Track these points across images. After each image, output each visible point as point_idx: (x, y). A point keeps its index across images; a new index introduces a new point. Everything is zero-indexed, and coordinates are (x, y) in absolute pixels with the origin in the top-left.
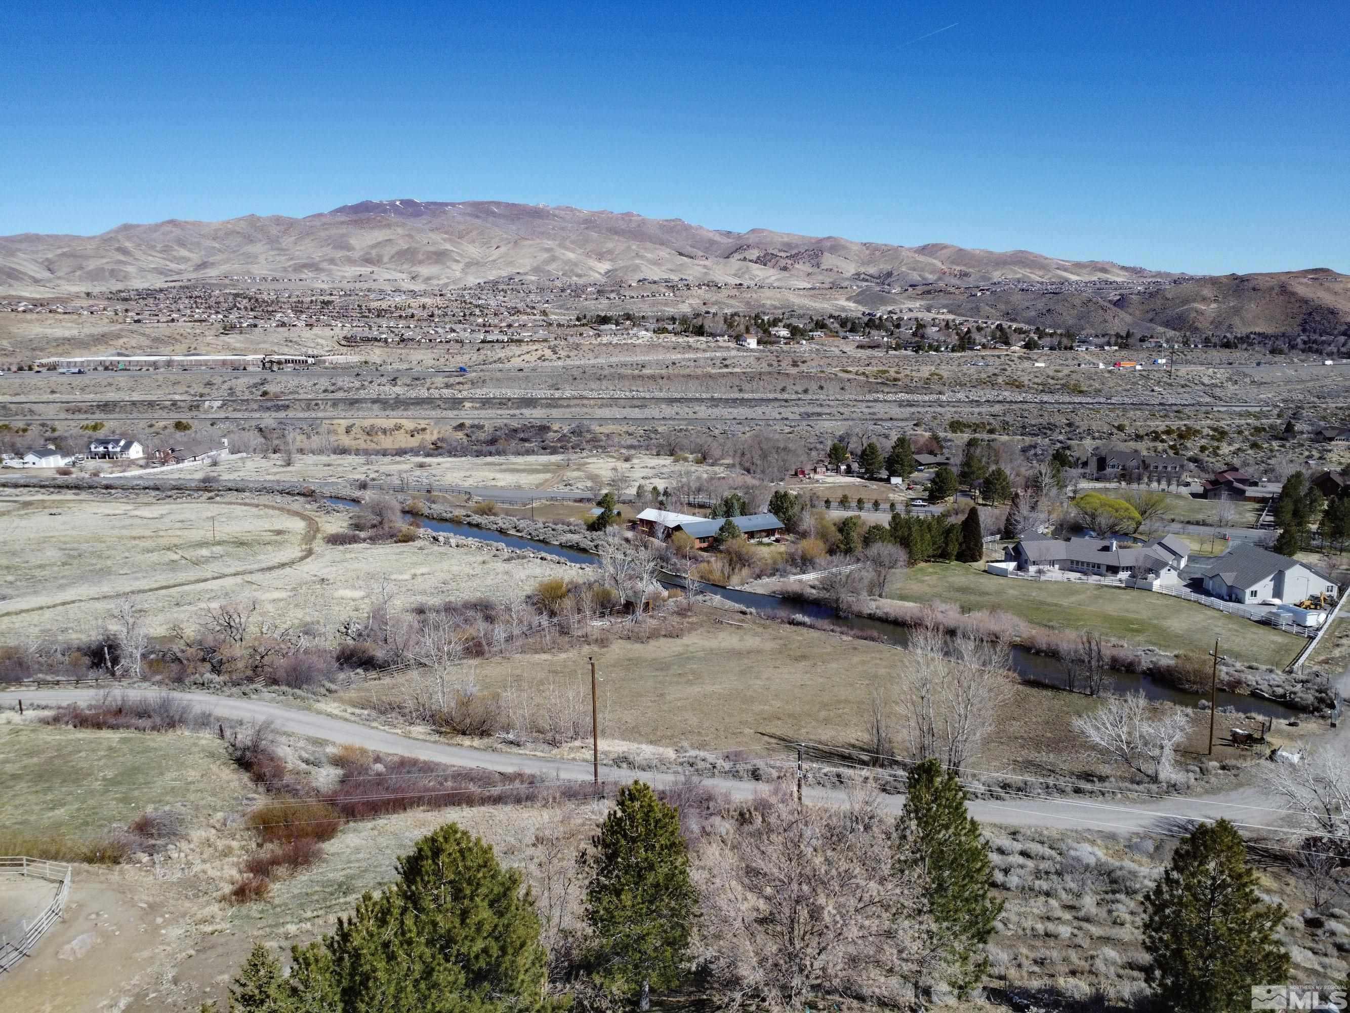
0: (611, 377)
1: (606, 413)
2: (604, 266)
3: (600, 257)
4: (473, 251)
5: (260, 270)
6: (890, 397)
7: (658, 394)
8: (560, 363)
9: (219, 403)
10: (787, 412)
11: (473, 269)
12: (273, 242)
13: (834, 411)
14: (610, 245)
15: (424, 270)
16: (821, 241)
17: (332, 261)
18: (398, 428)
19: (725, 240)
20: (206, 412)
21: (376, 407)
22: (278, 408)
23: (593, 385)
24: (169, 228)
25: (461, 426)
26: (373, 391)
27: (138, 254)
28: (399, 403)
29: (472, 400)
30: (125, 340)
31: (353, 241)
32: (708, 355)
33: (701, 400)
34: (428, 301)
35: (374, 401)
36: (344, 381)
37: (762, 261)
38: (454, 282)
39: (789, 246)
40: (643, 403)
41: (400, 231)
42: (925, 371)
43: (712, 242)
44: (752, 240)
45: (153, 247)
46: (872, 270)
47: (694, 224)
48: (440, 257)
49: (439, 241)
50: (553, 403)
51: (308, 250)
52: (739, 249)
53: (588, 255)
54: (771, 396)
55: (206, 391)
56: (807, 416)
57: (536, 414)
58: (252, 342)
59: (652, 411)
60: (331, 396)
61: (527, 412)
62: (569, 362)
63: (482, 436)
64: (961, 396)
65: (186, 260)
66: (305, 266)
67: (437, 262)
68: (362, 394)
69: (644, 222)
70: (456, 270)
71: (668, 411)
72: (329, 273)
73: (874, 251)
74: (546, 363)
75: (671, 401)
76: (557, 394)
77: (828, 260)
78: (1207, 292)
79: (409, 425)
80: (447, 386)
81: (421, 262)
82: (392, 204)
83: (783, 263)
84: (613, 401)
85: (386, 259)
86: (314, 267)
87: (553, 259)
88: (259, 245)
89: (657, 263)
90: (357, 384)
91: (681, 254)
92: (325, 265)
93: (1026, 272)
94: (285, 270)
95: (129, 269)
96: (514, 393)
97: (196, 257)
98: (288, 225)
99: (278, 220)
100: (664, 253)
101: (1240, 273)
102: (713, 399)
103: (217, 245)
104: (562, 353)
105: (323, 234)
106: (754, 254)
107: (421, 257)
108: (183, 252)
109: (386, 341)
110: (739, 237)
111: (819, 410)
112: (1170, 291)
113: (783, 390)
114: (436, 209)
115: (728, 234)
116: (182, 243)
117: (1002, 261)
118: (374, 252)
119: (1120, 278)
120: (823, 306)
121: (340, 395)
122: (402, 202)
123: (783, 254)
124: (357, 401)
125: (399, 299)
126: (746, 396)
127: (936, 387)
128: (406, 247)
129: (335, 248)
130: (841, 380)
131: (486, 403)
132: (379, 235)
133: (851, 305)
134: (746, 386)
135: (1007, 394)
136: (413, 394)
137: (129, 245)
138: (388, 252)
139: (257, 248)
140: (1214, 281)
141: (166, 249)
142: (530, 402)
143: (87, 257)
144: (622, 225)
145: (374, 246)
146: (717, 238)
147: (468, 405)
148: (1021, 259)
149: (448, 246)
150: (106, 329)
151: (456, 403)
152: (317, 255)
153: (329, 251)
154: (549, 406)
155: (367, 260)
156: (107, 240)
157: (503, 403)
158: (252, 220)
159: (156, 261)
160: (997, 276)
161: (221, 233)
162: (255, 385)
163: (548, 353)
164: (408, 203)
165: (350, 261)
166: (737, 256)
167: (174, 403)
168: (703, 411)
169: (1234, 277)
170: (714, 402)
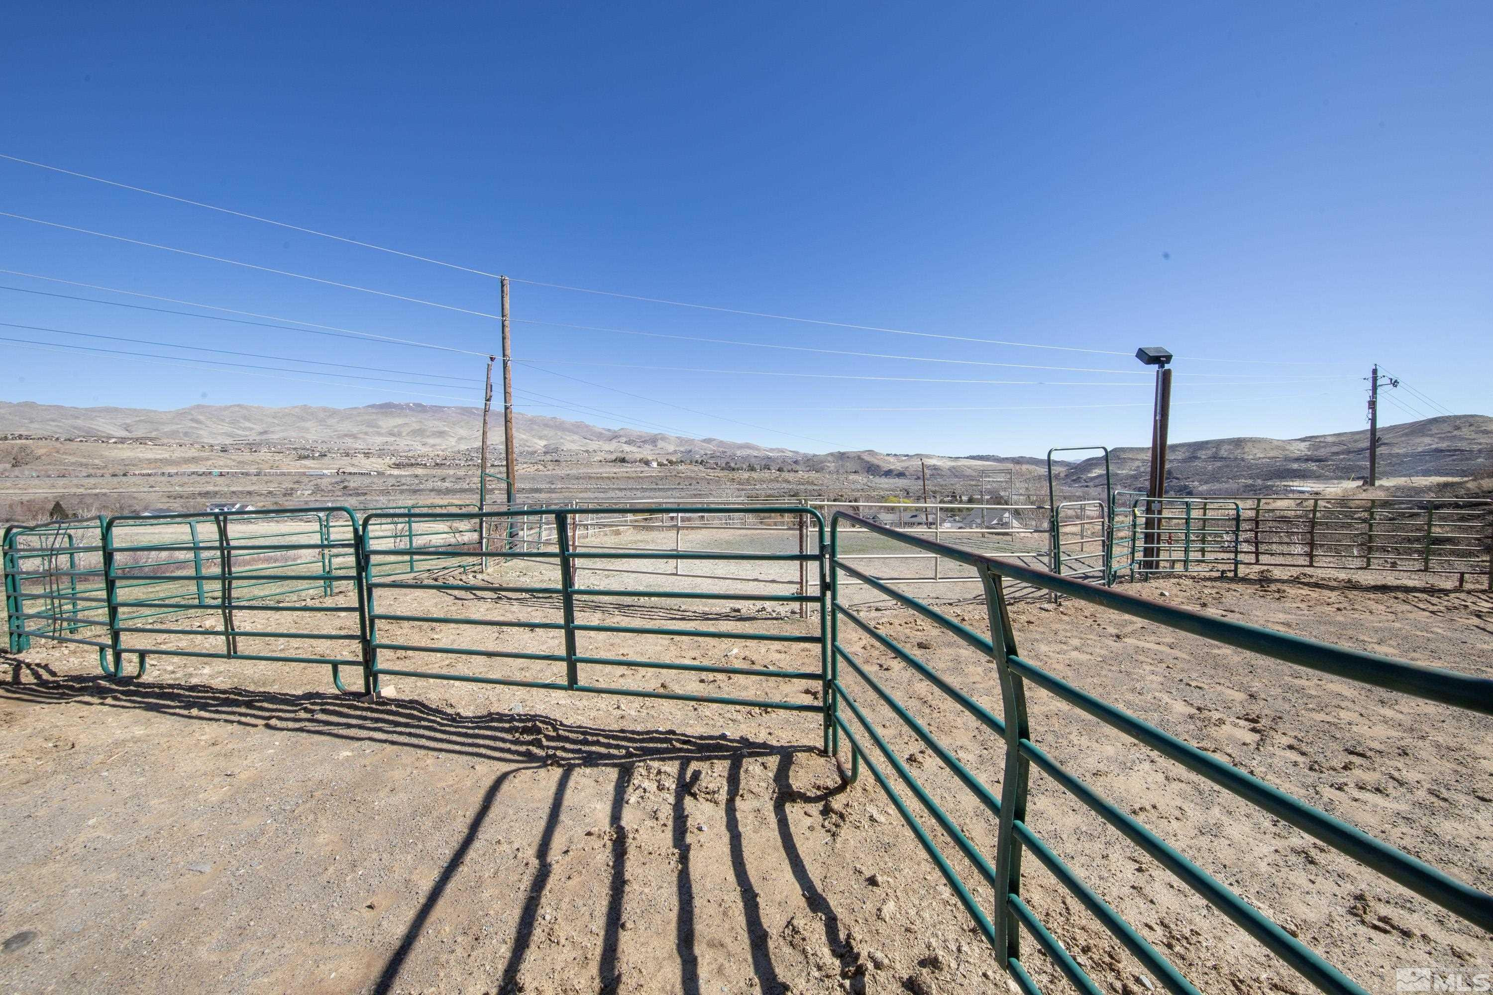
0: (584, 478)
1: (584, 495)
2: (543, 443)
3: (541, 438)
4: (463, 432)
5: (311, 437)
6: (732, 487)
7: (612, 486)
9: (310, 492)
10: (683, 494)
11: (463, 441)
12: (321, 422)
13: (707, 492)
14: (545, 432)
15: (431, 441)
16: (656, 435)
17: (366, 433)
19: (607, 433)
20: (298, 497)
22: (358, 495)
23: (574, 482)
24: (237, 409)
26: (430, 485)
27: (208, 423)
29: (499, 489)
30: (214, 461)
31: (380, 423)
32: (633, 469)
33: (637, 489)
34: (440, 453)
37: (628, 443)
38: (451, 448)
39: (641, 437)
40: (605, 491)
41: (413, 419)
43: (601, 434)
44: (621, 433)
45: (223, 420)
46: (682, 449)
47: (591, 424)
48: (441, 434)
49: (441, 426)
50: (552, 491)
51: (346, 426)
52: (616, 437)
53: (533, 436)
55: (296, 486)
56: (694, 495)
58: (323, 464)
61: (536, 495)
62: (554, 472)
64: (765, 486)
65: (251, 429)
66: (346, 435)
67: (438, 437)
68: (422, 487)
69: (563, 422)
70: (452, 441)
72: (364, 440)
73: (681, 441)
74: (541, 473)
75: (620, 489)
76: (553, 487)
77: (660, 444)
78: (830, 459)
81: (428, 437)
82: (408, 405)
83: (638, 444)
84: (588, 490)
85: (404, 434)
86: (354, 437)
88: (309, 423)
89: (573, 442)
90: (417, 482)
92: (360, 436)
93: (751, 451)
94: (331, 437)
95: (201, 432)
96: (526, 486)
97: (259, 428)
98: (333, 413)
99: (325, 410)
100: (576, 437)
101: (842, 451)
103: (276, 421)
105: (359, 419)
106: (624, 439)
107: (428, 434)
108: (248, 424)
109: (425, 465)
110: (615, 432)
111: (699, 492)
113: (679, 484)
114: (437, 410)
115: (609, 430)
116: (246, 418)
117: (741, 447)
118: (396, 430)
119: (790, 454)
121: (405, 487)
122: (414, 404)
127: (753, 482)
128: (418, 428)
129: (367, 426)
130: (707, 479)
132: (400, 421)
134: (660, 482)
135: (784, 485)
136: (457, 487)
137: (201, 418)
138: (405, 431)
139: (308, 424)
140: (832, 454)
141: (233, 422)
143: (163, 424)
144: (551, 423)
145: (395, 427)
146: (604, 432)
147: (497, 492)
148: (748, 446)
149: (446, 429)
150: (196, 455)
152: (355, 430)
153: (364, 428)
154: (550, 492)
155: (392, 434)
156: (181, 415)
158: (305, 408)
159: (227, 428)
160: (738, 453)
161: (280, 414)
162: (336, 483)
163: (541, 467)
164: (419, 405)
165: (379, 434)
166: (615, 441)
167: (270, 493)
168: (639, 494)
169: (839, 453)
170: (644, 490)
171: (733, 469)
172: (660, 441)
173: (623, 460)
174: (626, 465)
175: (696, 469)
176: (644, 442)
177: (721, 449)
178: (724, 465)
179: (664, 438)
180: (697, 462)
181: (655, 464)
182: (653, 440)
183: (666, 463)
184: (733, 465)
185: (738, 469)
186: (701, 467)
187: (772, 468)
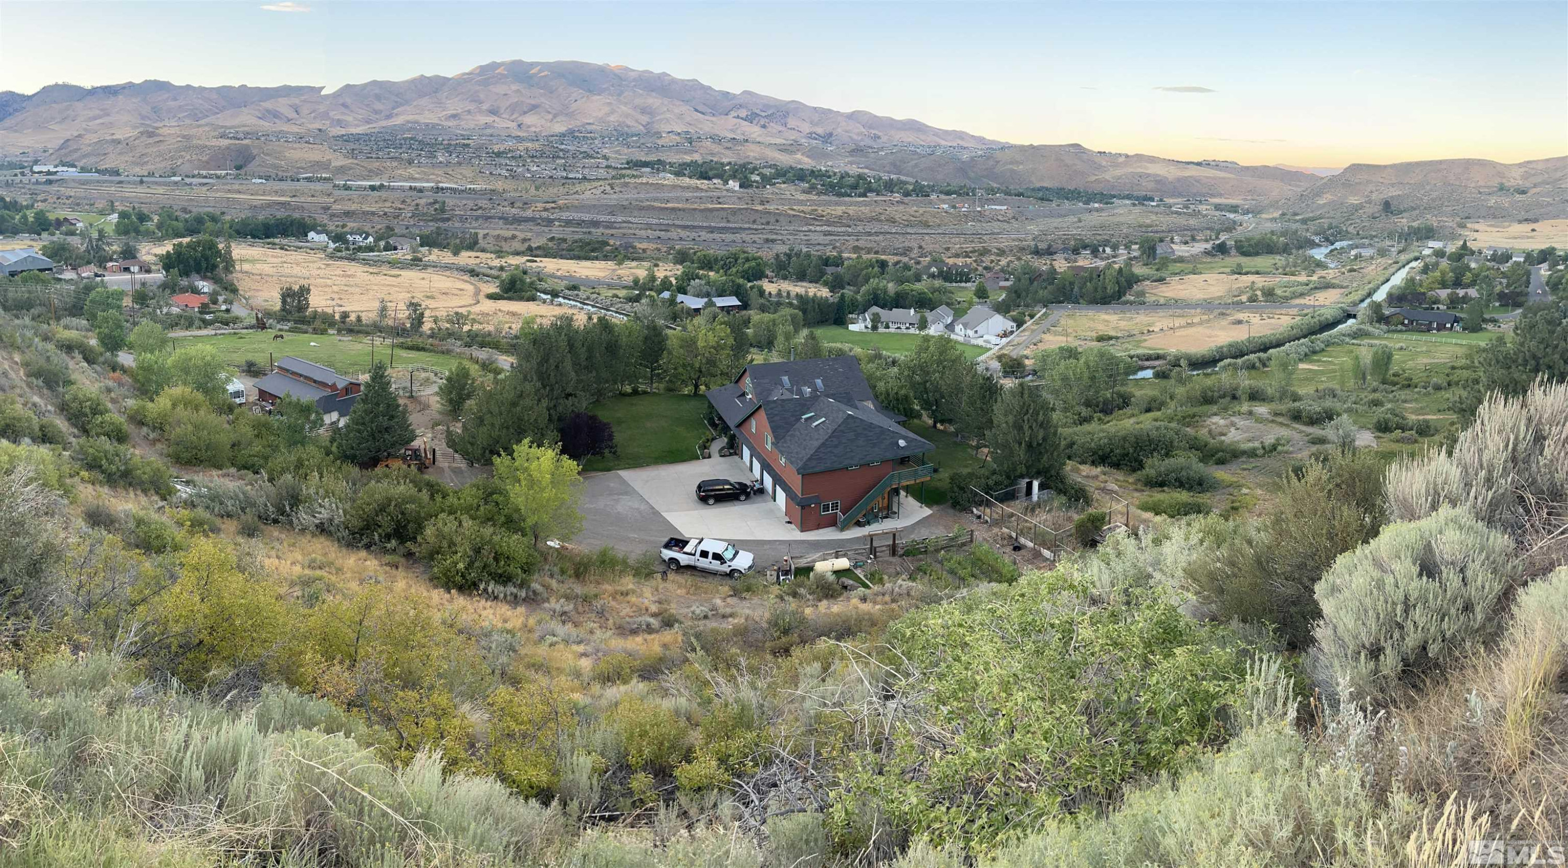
0: (648, 208)
1: (643, 233)
5: (424, 119)
6: (818, 228)
7: (677, 222)
8: (615, 196)
9: (410, 215)
10: (755, 238)
11: (557, 120)
13: (785, 238)
15: (526, 120)
18: (514, 237)
19: (726, 100)
21: (501, 222)
23: (636, 213)
24: (372, 87)
25: (552, 239)
26: (500, 211)
28: (517, 220)
29: (559, 220)
32: (709, 194)
33: (702, 227)
34: (530, 145)
35: (500, 218)
36: (483, 203)
37: (750, 119)
38: (545, 130)
39: (767, 107)
40: (667, 228)
42: (839, 210)
43: (717, 101)
44: (743, 100)
46: (820, 131)
47: (707, 83)
52: (735, 108)
54: (746, 226)
55: (403, 206)
56: (767, 241)
57: (597, 232)
58: (425, 173)
59: (673, 234)
60: (475, 213)
61: (594, 230)
62: (621, 196)
63: (565, 246)
67: (534, 113)
68: (493, 212)
69: (673, 81)
70: (546, 120)
71: (683, 233)
74: (606, 196)
75: (685, 227)
76: (613, 219)
78: (1018, 157)
79: (521, 235)
80: (546, 210)
81: (525, 113)
83: (763, 121)
84: (649, 226)
85: (502, 111)
87: (613, 112)
89: (681, 117)
91: (696, 110)
96: (586, 217)
98: (443, 83)
99: (437, 79)
102: (710, 227)
104: (617, 189)
107: (525, 109)
110: (736, 97)
111: (774, 237)
112: (998, 155)
113: (754, 221)
115: (729, 94)
120: (785, 160)
123: (763, 114)
124: (490, 217)
125: (510, 144)
126: (731, 225)
127: (846, 222)
129: (471, 102)
131: (568, 223)
133: (806, 160)
135: (886, 228)
136: (523, 214)
142: (596, 224)
147: (557, 223)
151: (550, 222)
152: (460, 107)
153: (467, 105)
155: (491, 111)
157: (580, 223)
158: (422, 79)
160: (896, 139)
161: (402, 90)
162: (431, 204)
165: (481, 112)
166: (733, 114)
168: (704, 235)
170: (711, 230)
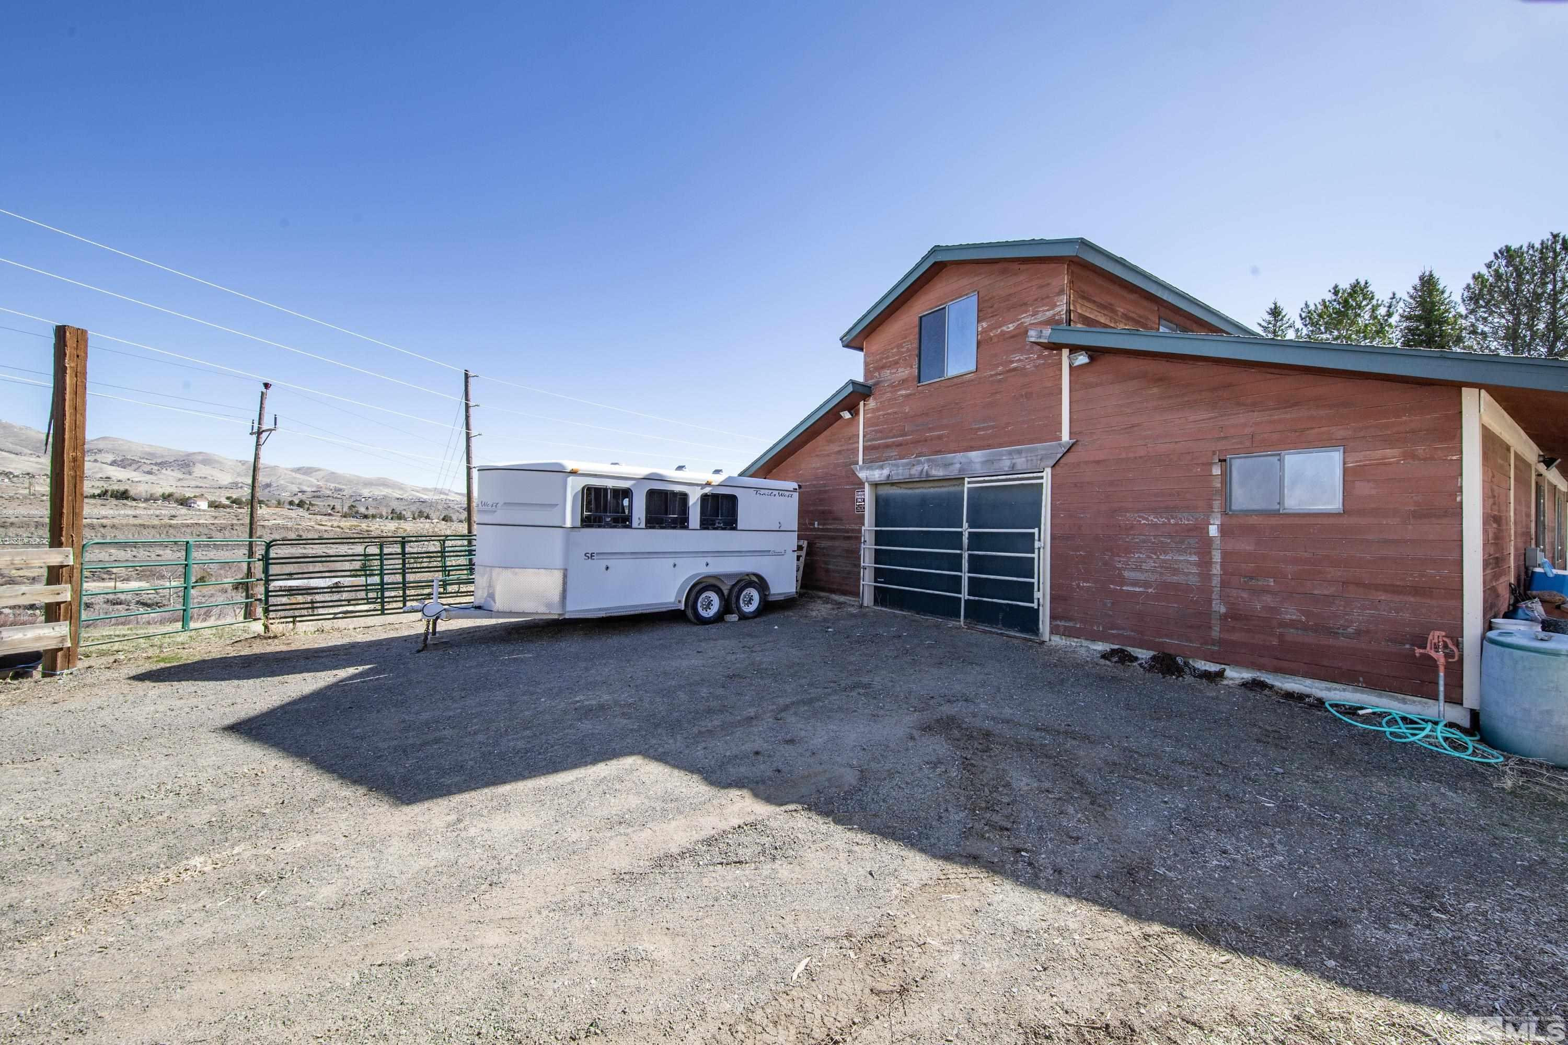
171: (366, 517)
172: (199, 466)
173: (123, 495)
174: (129, 503)
175: (293, 514)
176: (162, 465)
177: (332, 486)
178: (346, 509)
179: (208, 461)
180: (291, 503)
181: (203, 505)
182: (185, 464)
183: (227, 502)
184: (362, 510)
185: (374, 516)
186: (301, 512)
187: (432, 515)
